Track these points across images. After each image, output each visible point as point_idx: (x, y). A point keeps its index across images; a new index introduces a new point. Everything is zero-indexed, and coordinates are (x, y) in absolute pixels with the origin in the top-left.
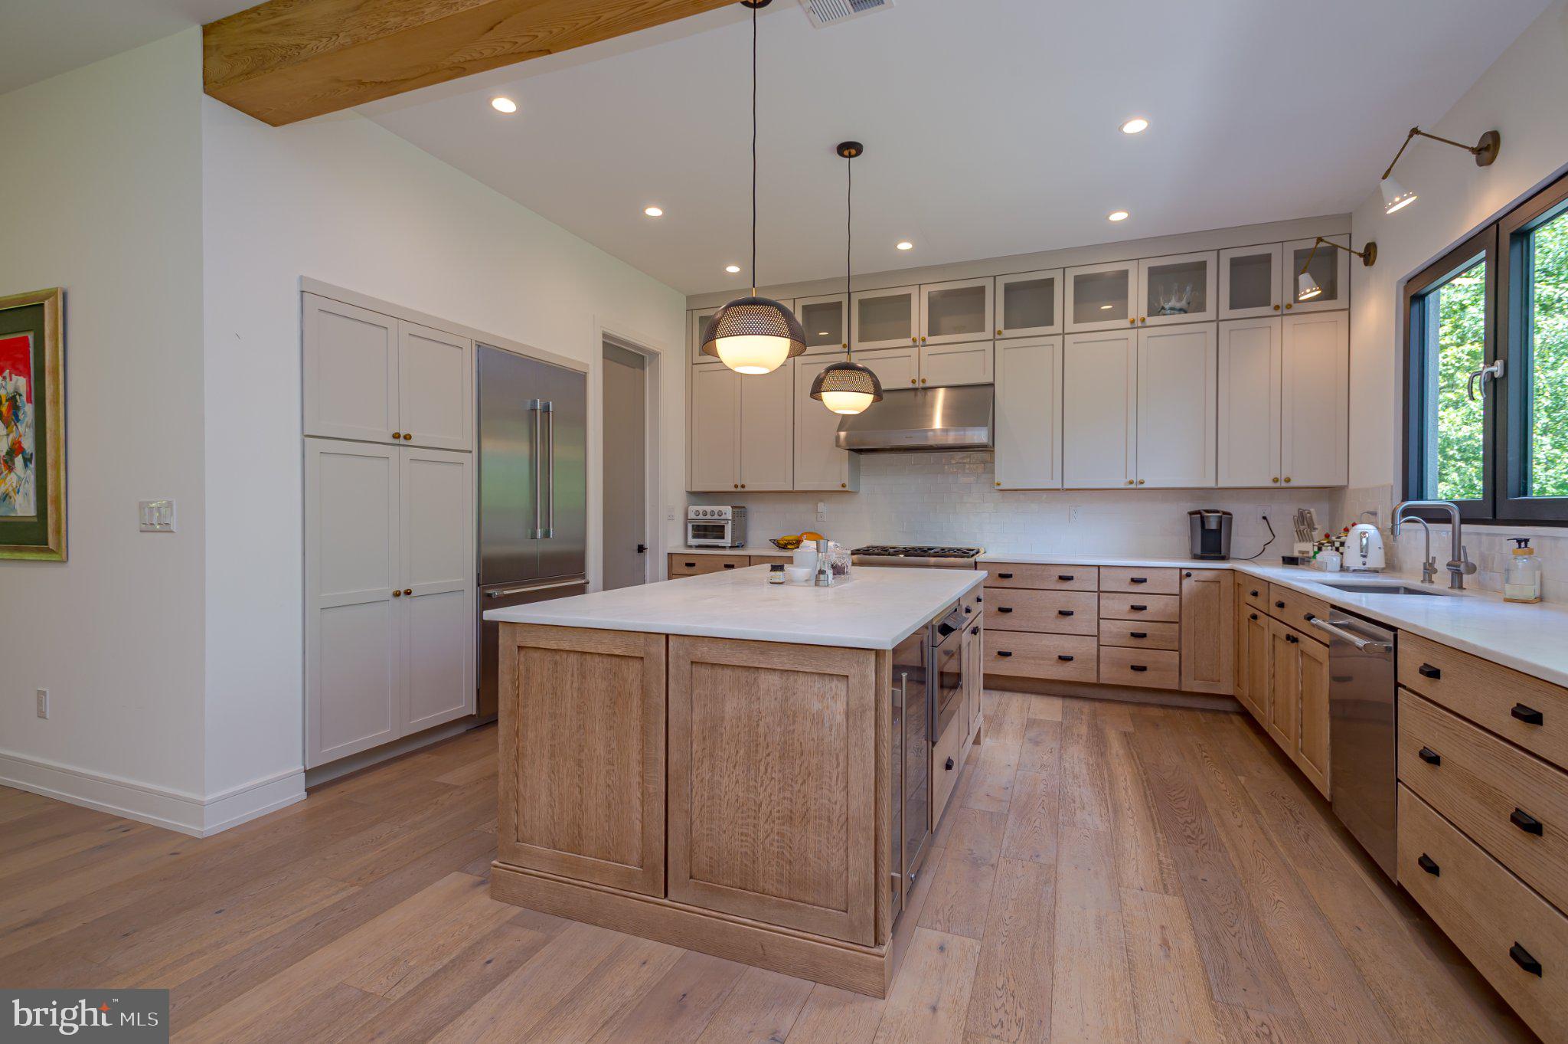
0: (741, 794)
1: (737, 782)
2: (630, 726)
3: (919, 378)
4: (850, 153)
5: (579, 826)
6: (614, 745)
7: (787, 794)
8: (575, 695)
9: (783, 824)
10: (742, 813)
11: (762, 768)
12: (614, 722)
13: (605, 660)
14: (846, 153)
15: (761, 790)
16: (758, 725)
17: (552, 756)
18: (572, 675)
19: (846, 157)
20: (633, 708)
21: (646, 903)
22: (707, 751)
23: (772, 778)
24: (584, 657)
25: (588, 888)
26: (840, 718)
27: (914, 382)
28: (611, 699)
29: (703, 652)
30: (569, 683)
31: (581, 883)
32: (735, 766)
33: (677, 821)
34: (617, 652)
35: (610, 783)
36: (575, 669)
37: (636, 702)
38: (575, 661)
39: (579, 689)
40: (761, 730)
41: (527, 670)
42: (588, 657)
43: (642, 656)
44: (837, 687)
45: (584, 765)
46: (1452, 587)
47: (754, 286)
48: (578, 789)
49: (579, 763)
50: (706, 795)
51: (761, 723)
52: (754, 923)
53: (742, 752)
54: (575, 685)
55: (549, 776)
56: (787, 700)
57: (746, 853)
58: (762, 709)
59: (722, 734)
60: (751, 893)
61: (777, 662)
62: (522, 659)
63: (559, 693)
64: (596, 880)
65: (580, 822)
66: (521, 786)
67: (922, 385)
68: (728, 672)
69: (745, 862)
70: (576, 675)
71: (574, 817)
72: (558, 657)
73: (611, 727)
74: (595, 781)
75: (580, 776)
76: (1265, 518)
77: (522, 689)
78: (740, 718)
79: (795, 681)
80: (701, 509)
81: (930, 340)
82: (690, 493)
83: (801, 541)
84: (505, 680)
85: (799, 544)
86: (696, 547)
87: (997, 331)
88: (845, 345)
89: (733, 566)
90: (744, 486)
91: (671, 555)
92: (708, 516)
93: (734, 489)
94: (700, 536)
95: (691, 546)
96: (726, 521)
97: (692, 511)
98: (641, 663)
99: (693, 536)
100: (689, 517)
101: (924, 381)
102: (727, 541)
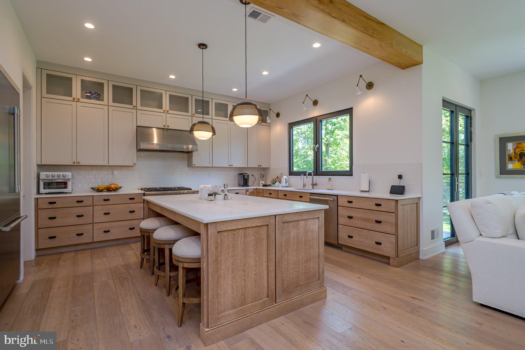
0: (295, 260)
1: (294, 256)
2: (263, 250)
3: (166, 125)
4: (203, 47)
6: (257, 259)
7: (306, 255)
8: (242, 245)
9: (305, 264)
10: (295, 265)
11: (300, 249)
12: (257, 250)
13: (254, 229)
14: (201, 47)
15: (300, 256)
16: (299, 237)
17: (233, 272)
19: (202, 48)
20: (264, 244)
21: (269, 309)
22: (286, 250)
23: (303, 251)
24: (246, 229)
25: (249, 316)
26: (317, 229)
27: (164, 126)
28: (256, 243)
29: (287, 218)
30: (240, 241)
31: (247, 316)
32: (293, 252)
33: (278, 276)
34: (259, 225)
35: (255, 273)
36: (242, 235)
37: (265, 241)
38: (242, 232)
39: (244, 242)
40: (300, 238)
41: (221, 241)
42: (247, 229)
43: (267, 224)
44: (316, 221)
45: (246, 271)
46: (312, 188)
47: (246, 98)
48: (244, 281)
49: (244, 270)
50: (286, 263)
51: (300, 236)
52: (300, 296)
53: (295, 246)
54: (242, 241)
55: (232, 281)
56: (306, 227)
57: (297, 276)
58: (300, 232)
59: (290, 243)
60: (299, 288)
61: (305, 217)
62: (219, 237)
63: (235, 246)
64: (253, 311)
65: (245, 293)
66: (219, 291)
67: (167, 128)
68: (292, 223)
69: (296, 279)
70: (242, 237)
71: (242, 292)
72: (235, 232)
73: (256, 253)
74: (250, 275)
75: (244, 275)
76: (252, 175)
77: (219, 249)
78: (295, 237)
79: (308, 221)
80: (50, 173)
81: (170, 112)
82: (38, 166)
83: (111, 188)
84: (212, 248)
85: (109, 189)
86: (46, 194)
87: (193, 114)
88: (134, 106)
89: (82, 201)
90: (78, 163)
91: (37, 199)
92: (56, 177)
93: (72, 164)
94: (49, 188)
95: (42, 194)
96: (69, 180)
97: (43, 175)
98: (267, 227)
99: (44, 188)
100: (41, 178)
101: (168, 126)
102: (69, 189)
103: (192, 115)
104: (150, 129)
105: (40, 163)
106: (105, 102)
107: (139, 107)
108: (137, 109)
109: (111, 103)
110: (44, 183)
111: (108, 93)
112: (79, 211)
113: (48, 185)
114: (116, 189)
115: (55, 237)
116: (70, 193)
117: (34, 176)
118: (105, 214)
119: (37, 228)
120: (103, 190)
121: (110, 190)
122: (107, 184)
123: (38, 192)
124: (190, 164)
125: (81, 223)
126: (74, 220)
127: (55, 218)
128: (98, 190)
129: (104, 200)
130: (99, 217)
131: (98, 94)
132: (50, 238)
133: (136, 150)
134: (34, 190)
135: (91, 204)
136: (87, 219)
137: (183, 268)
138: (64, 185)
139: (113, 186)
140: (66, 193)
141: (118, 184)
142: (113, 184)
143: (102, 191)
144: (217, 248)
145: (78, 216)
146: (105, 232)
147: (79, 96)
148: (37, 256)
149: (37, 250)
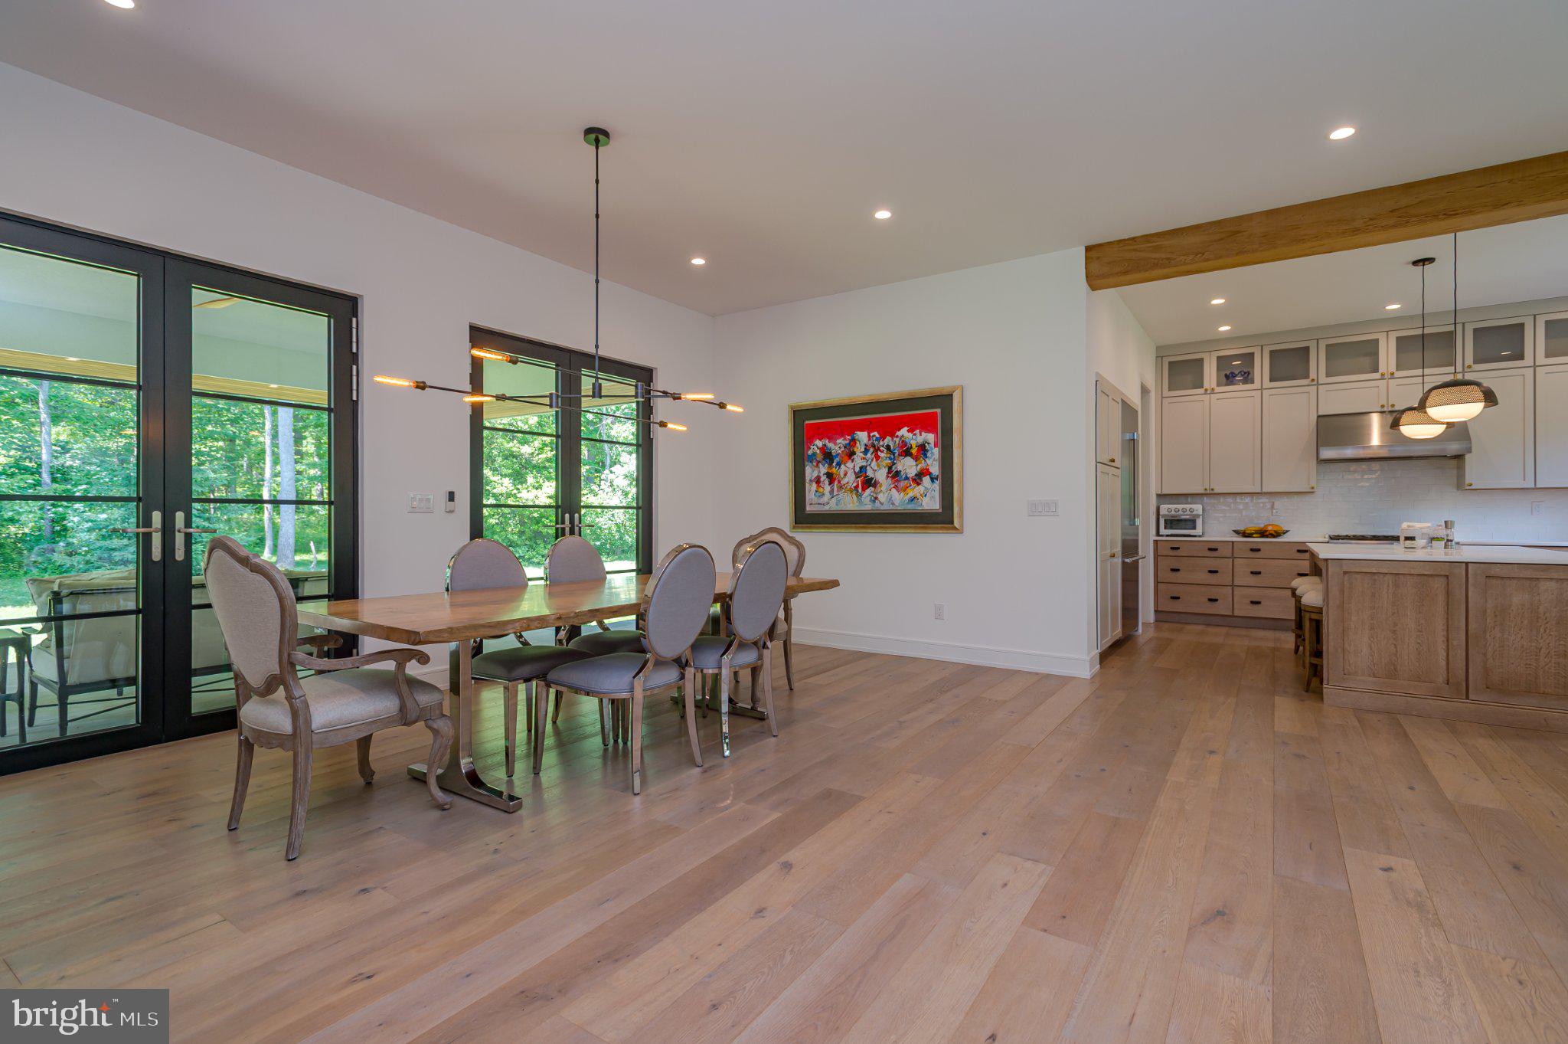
0: (1525, 644)
1: (1522, 638)
2: (1436, 611)
3: (1388, 404)
4: (1424, 264)
5: (1394, 665)
6: (1423, 622)
7: (1562, 643)
8: (1390, 596)
9: (1560, 658)
10: (1526, 653)
11: (1542, 630)
12: (1423, 610)
13: (1416, 578)
14: (1421, 264)
15: (1541, 641)
16: (1538, 608)
17: (1372, 629)
18: (1388, 586)
20: (1439, 602)
21: (1451, 703)
22: (1498, 623)
23: (1550, 635)
24: (1398, 576)
27: (1383, 406)
28: (1420, 598)
29: (1494, 571)
30: (1385, 590)
32: (1520, 630)
34: (1426, 573)
35: (1419, 641)
36: (1391, 583)
37: (1441, 599)
38: (1391, 579)
39: (1394, 593)
40: (1541, 611)
41: (1351, 585)
42: (1402, 576)
43: (1447, 574)
45: (1398, 633)
48: (1393, 646)
49: (1394, 632)
50: (1498, 645)
51: (1541, 607)
52: (1538, 709)
53: (1525, 622)
54: (1391, 591)
55: (1369, 640)
56: (1561, 594)
58: (1541, 599)
59: (1510, 614)
60: (1535, 694)
61: (1555, 575)
62: (1348, 579)
63: (1377, 596)
64: (1411, 692)
65: (1395, 663)
67: (1390, 409)
68: (1514, 581)
70: (1391, 586)
71: (1390, 660)
72: (1376, 577)
73: (1420, 613)
74: (1407, 641)
75: (1394, 639)
78: (1524, 605)
80: (1173, 507)
81: (1398, 374)
82: (1159, 496)
83: (1266, 531)
84: (1334, 590)
85: (1263, 533)
86: (1167, 536)
87: (1467, 364)
88: (1313, 380)
89: (1217, 549)
90: (1212, 490)
91: (1156, 542)
92: (1180, 512)
93: (1203, 492)
94: (1171, 528)
95: (1162, 536)
96: (1198, 516)
97: (1164, 509)
98: (1445, 578)
99: (1165, 528)
100: (1161, 513)
101: (1393, 406)
102: (1199, 531)
103: (1463, 369)
104: (1365, 417)
105: (1160, 493)
106: (1257, 384)
107: (1323, 379)
108: (1318, 384)
109: (1267, 383)
110: (1165, 520)
111: (1261, 368)
112: (1213, 564)
113: (1172, 523)
114: (1277, 534)
115: (1178, 598)
116: (1200, 536)
117: (1153, 509)
118: (1252, 573)
119: (1157, 582)
120: (1253, 534)
121: (1266, 534)
122: (1260, 524)
123: (1158, 534)
124: (1460, 485)
125: (1214, 583)
126: (1203, 577)
127: (1178, 570)
128: (1244, 534)
129: (1252, 550)
130: (1243, 578)
131: (1245, 373)
132: (1173, 598)
133: (1315, 462)
134: (1153, 531)
135: (1230, 555)
136: (1224, 578)
137: (1311, 620)
138: (1191, 523)
139: (1270, 528)
140: (1195, 536)
141: (1282, 526)
142: (1270, 525)
143: (1250, 536)
144: (1342, 591)
145: (1210, 572)
146: (1252, 602)
147: (1214, 384)
148: (1157, 621)
149: (1156, 611)
